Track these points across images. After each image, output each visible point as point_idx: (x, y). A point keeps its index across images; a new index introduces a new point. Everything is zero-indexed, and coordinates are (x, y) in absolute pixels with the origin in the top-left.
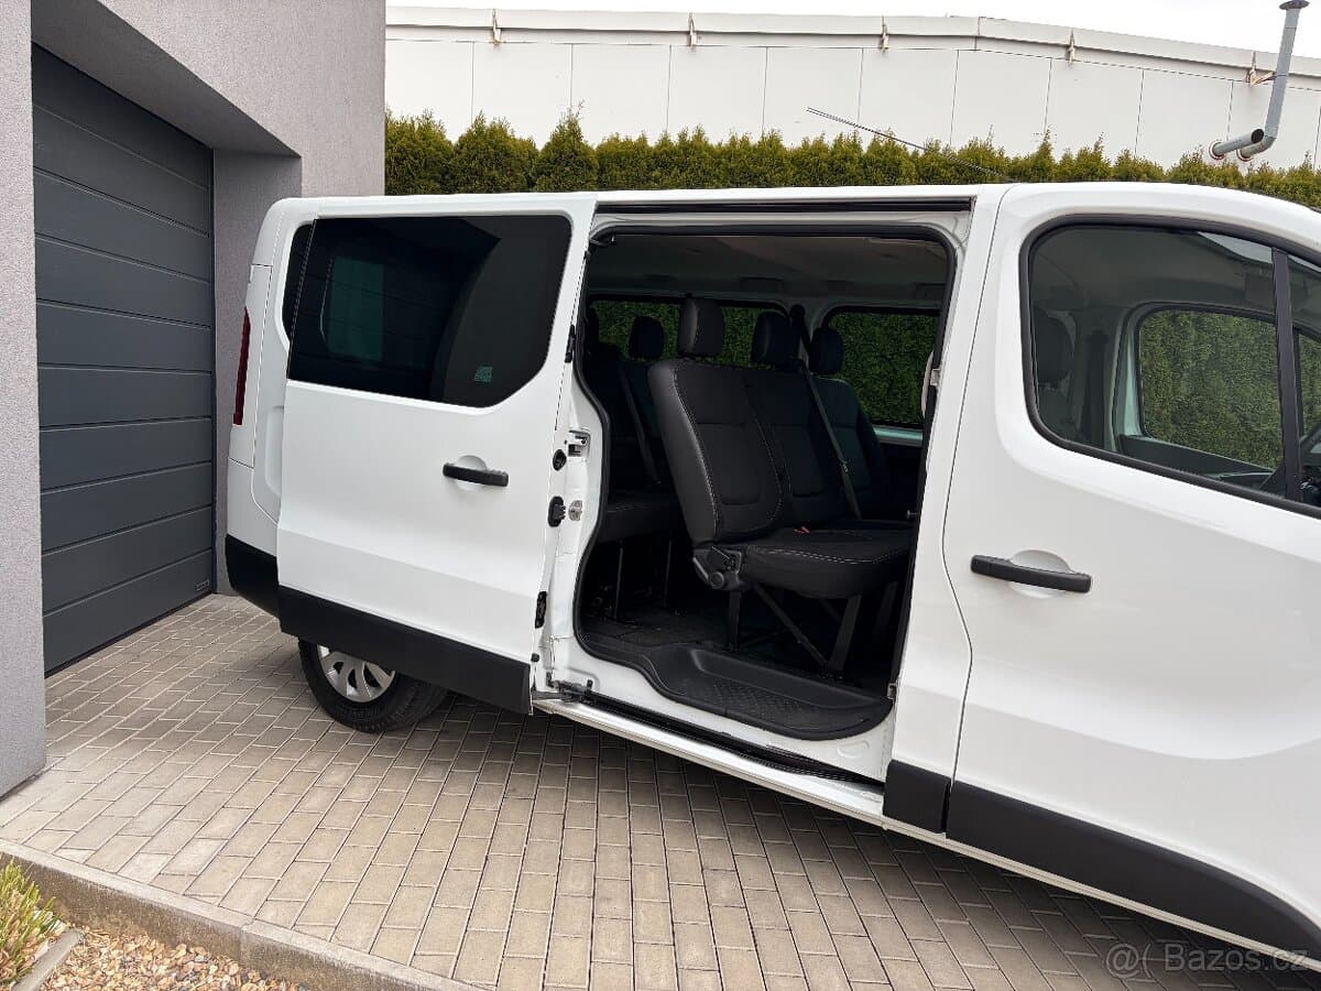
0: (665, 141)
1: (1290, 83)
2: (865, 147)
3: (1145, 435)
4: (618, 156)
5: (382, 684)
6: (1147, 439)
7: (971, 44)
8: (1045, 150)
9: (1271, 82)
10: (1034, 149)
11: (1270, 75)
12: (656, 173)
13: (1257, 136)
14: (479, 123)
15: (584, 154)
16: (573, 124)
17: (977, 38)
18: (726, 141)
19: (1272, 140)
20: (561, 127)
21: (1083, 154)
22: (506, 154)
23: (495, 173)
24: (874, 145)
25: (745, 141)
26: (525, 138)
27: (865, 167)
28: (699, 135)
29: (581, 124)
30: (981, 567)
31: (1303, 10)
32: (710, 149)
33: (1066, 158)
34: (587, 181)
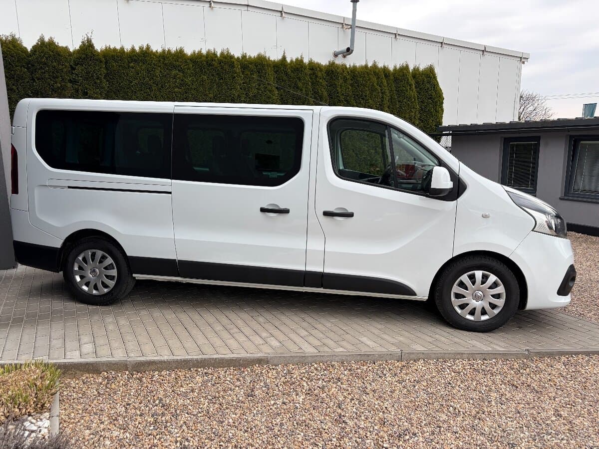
0: (133, 50)
1: (356, 29)
2: (218, 54)
3: (345, 168)
4: (113, 56)
5: (110, 286)
6: (347, 170)
7: (246, 8)
8: (284, 58)
9: (350, 29)
10: (280, 57)
11: (349, 27)
12: (132, 64)
13: (348, 49)
14: (42, 40)
15: (98, 56)
16: (89, 41)
17: (248, 6)
18: (160, 50)
19: (352, 51)
20: (83, 42)
21: (297, 60)
22: (59, 55)
23: (55, 64)
24: (222, 54)
25: (169, 51)
26: (64, 46)
27: (220, 63)
28: (148, 47)
29: (93, 41)
30: (326, 214)
31: (358, 3)
32: (155, 54)
33: (292, 61)
34: (101, 68)
